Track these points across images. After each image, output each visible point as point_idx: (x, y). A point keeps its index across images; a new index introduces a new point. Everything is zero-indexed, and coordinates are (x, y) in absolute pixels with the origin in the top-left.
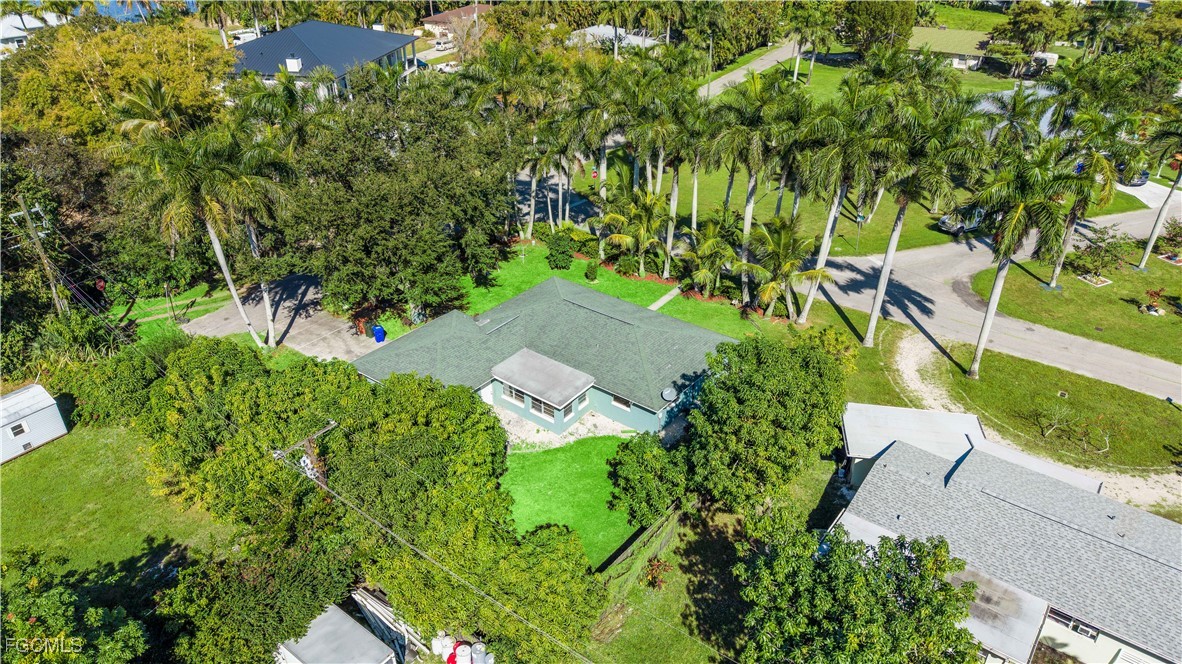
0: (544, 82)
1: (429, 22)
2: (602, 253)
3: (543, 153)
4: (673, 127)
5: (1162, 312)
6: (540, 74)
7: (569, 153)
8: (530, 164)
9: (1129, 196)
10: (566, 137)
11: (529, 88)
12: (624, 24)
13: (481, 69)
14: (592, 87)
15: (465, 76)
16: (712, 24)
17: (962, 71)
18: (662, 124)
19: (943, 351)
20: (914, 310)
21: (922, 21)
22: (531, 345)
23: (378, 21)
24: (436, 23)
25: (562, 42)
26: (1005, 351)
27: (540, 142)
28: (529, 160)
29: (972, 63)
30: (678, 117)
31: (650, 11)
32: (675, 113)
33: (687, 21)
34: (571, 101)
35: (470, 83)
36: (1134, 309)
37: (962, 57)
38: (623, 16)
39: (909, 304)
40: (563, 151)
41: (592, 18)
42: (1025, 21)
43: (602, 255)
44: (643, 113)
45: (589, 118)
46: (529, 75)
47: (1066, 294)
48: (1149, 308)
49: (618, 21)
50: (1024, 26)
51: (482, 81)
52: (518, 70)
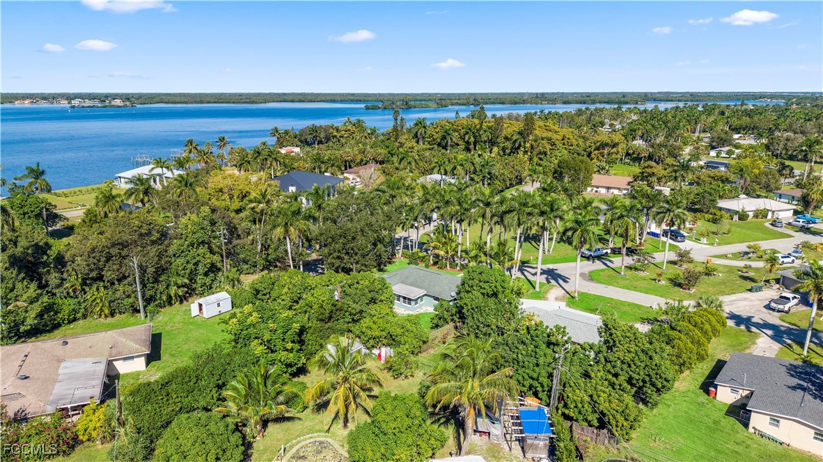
0: (408, 193)
1: (347, 173)
2: (431, 261)
3: (407, 219)
4: (458, 207)
5: (664, 282)
6: (407, 190)
7: (418, 219)
8: (401, 225)
9: (676, 246)
10: (417, 212)
11: (403, 195)
12: (446, 174)
13: (384, 187)
14: (427, 193)
15: (377, 190)
16: (489, 173)
17: (620, 195)
18: (454, 206)
19: (568, 293)
20: (561, 282)
21: (602, 172)
22: (403, 282)
23: (326, 171)
24: (350, 173)
25: (415, 181)
26: (593, 293)
27: (406, 215)
28: (401, 223)
29: (625, 192)
30: (460, 204)
31: (458, 167)
32: (459, 202)
33: (477, 172)
34: (419, 199)
35: (379, 193)
36: (654, 282)
37: (619, 189)
38: (445, 170)
39: (560, 280)
40: (415, 220)
41: (431, 171)
42: (646, 172)
43: (432, 262)
44: (447, 203)
45: (426, 205)
46: (403, 190)
47: (627, 277)
48: (659, 281)
49: (443, 172)
50: (645, 174)
51: (384, 192)
52: (398, 188)
